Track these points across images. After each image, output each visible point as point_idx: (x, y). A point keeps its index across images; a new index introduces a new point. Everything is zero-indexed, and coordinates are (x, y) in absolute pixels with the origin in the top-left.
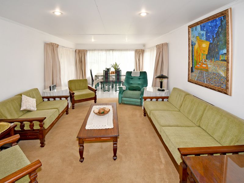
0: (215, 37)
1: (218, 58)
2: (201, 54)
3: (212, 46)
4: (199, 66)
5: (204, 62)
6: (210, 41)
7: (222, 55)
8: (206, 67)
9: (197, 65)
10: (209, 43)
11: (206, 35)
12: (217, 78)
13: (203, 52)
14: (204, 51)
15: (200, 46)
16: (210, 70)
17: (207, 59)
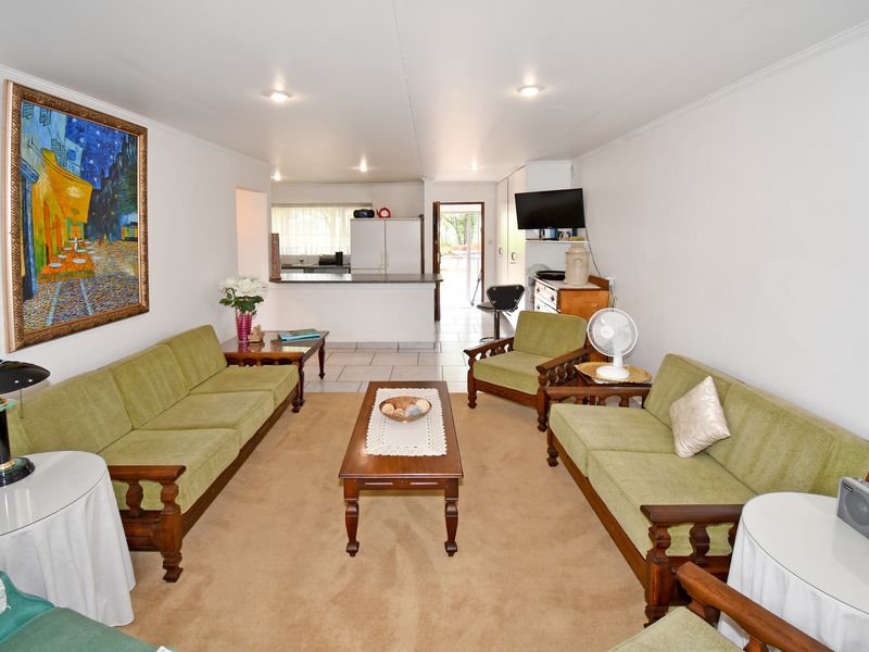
0: (107, 175)
1: (117, 235)
2: (64, 221)
3: (100, 199)
4: (59, 265)
5: (79, 248)
6: (93, 183)
7: (128, 226)
8: (86, 264)
9: (48, 262)
10: (90, 189)
11: (83, 160)
12: (118, 286)
13: (70, 215)
14: (77, 212)
15: (57, 190)
16: (99, 272)
17: (86, 237)
